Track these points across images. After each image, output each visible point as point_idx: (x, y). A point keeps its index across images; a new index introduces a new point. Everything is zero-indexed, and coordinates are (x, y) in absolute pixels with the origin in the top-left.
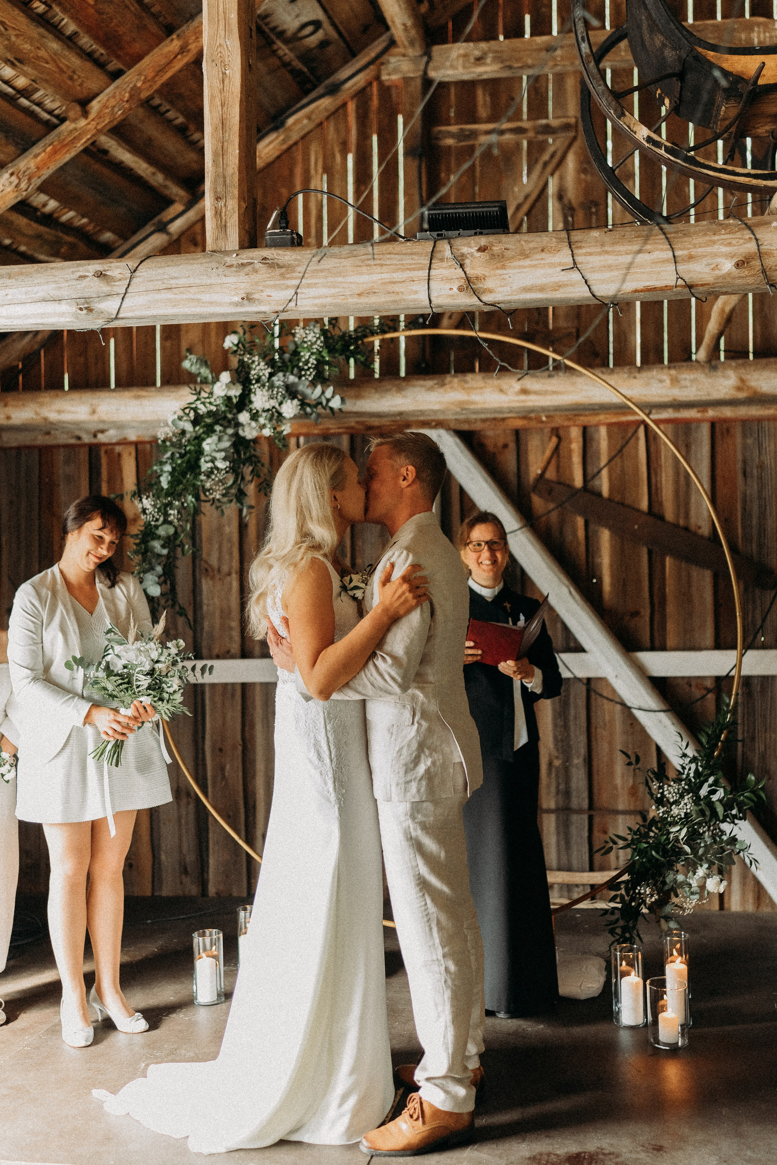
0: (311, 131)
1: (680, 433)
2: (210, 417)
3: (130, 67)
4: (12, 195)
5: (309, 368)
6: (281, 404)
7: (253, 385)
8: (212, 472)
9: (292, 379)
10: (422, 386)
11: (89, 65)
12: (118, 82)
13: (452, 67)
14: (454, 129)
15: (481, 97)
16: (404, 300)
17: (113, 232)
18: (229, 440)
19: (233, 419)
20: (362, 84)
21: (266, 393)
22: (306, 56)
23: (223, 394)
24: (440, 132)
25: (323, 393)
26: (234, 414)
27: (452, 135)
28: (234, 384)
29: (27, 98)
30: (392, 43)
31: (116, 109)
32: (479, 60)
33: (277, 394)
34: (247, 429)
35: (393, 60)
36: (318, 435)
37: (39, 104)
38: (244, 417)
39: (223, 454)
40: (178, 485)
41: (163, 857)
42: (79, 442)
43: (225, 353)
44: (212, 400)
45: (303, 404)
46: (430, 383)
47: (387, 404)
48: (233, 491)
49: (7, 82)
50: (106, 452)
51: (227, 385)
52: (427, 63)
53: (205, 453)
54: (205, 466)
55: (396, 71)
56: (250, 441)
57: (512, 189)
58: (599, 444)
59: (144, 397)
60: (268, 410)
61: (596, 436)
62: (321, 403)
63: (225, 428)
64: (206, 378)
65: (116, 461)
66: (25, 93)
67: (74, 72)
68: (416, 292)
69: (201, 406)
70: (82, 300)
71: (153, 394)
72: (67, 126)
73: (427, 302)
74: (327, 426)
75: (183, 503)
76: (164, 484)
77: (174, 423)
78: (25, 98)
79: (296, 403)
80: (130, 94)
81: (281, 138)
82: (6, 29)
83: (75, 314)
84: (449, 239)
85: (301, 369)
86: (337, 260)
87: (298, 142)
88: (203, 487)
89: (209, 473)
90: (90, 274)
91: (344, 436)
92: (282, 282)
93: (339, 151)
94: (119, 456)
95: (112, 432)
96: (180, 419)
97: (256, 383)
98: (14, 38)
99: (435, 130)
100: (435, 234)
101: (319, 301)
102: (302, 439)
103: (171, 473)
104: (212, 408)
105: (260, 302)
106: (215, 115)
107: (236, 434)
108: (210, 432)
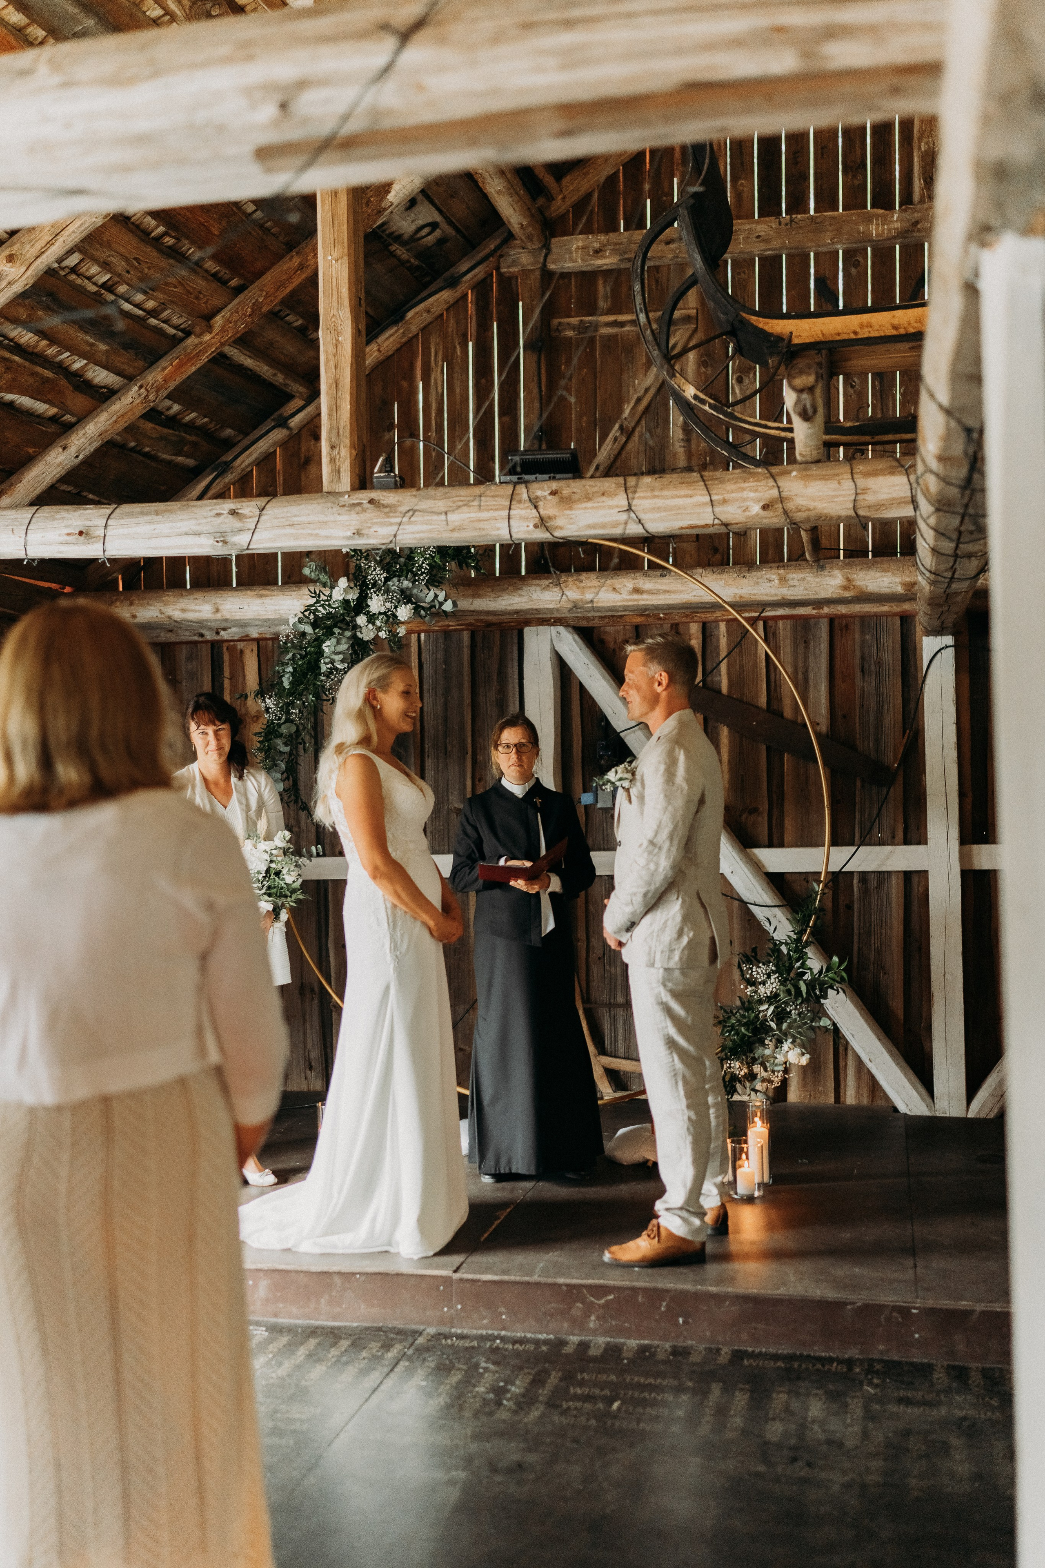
0: (430, 323)
1: (799, 628)
2: (329, 619)
3: (252, 282)
5: (423, 573)
6: (396, 607)
7: (370, 589)
8: (331, 672)
9: (406, 584)
10: (538, 585)
11: (215, 285)
12: (241, 297)
13: (571, 260)
14: (574, 321)
15: (602, 289)
17: (233, 429)
18: (346, 643)
19: (351, 621)
20: (482, 276)
21: (381, 598)
22: (425, 254)
23: (341, 598)
24: (560, 323)
25: (436, 596)
26: (352, 617)
27: (573, 327)
28: (352, 588)
29: (156, 318)
30: (510, 236)
31: (239, 324)
32: (597, 252)
33: (392, 598)
34: (363, 631)
35: (512, 252)
36: (437, 631)
37: (165, 322)
38: (361, 620)
39: (341, 656)
40: (299, 685)
42: (202, 639)
44: (331, 602)
45: (417, 607)
46: (546, 582)
47: (504, 603)
49: (138, 306)
51: (345, 590)
52: (546, 256)
53: (325, 655)
54: (324, 668)
55: (515, 263)
56: (368, 641)
57: (634, 382)
58: (718, 642)
59: (266, 596)
60: (385, 613)
61: (716, 633)
62: (435, 607)
63: (344, 630)
64: (325, 583)
65: (238, 657)
66: (153, 313)
67: (200, 292)
68: (498, 529)
69: (320, 609)
70: (219, 535)
71: (275, 593)
72: (192, 340)
73: (509, 537)
74: (447, 623)
75: (304, 702)
76: (286, 684)
77: (294, 624)
78: (154, 317)
79: (409, 606)
80: (252, 308)
81: (401, 331)
82: (139, 264)
83: (212, 546)
84: (526, 482)
85: (415, 575)
86: (432, 501)
87: (418, 334)
88: (323, 686)
89: (328, 675)
90: (225, 512)
91: (465, 632)
92: (387, 520)
93: (459, 343)
94: (242, 651)
95: (234, 630)
96: (300, 621)
97: (372, 588)
98: (146, 270)
99: (555, 322)
100: (514, 478)
101: (417, 536)
102: (423, 635)
103: (293, 674)
104: (329, 610)
105: (369, 536)
106: (330, 375)
107: (354, 635)
108: (329, 634)
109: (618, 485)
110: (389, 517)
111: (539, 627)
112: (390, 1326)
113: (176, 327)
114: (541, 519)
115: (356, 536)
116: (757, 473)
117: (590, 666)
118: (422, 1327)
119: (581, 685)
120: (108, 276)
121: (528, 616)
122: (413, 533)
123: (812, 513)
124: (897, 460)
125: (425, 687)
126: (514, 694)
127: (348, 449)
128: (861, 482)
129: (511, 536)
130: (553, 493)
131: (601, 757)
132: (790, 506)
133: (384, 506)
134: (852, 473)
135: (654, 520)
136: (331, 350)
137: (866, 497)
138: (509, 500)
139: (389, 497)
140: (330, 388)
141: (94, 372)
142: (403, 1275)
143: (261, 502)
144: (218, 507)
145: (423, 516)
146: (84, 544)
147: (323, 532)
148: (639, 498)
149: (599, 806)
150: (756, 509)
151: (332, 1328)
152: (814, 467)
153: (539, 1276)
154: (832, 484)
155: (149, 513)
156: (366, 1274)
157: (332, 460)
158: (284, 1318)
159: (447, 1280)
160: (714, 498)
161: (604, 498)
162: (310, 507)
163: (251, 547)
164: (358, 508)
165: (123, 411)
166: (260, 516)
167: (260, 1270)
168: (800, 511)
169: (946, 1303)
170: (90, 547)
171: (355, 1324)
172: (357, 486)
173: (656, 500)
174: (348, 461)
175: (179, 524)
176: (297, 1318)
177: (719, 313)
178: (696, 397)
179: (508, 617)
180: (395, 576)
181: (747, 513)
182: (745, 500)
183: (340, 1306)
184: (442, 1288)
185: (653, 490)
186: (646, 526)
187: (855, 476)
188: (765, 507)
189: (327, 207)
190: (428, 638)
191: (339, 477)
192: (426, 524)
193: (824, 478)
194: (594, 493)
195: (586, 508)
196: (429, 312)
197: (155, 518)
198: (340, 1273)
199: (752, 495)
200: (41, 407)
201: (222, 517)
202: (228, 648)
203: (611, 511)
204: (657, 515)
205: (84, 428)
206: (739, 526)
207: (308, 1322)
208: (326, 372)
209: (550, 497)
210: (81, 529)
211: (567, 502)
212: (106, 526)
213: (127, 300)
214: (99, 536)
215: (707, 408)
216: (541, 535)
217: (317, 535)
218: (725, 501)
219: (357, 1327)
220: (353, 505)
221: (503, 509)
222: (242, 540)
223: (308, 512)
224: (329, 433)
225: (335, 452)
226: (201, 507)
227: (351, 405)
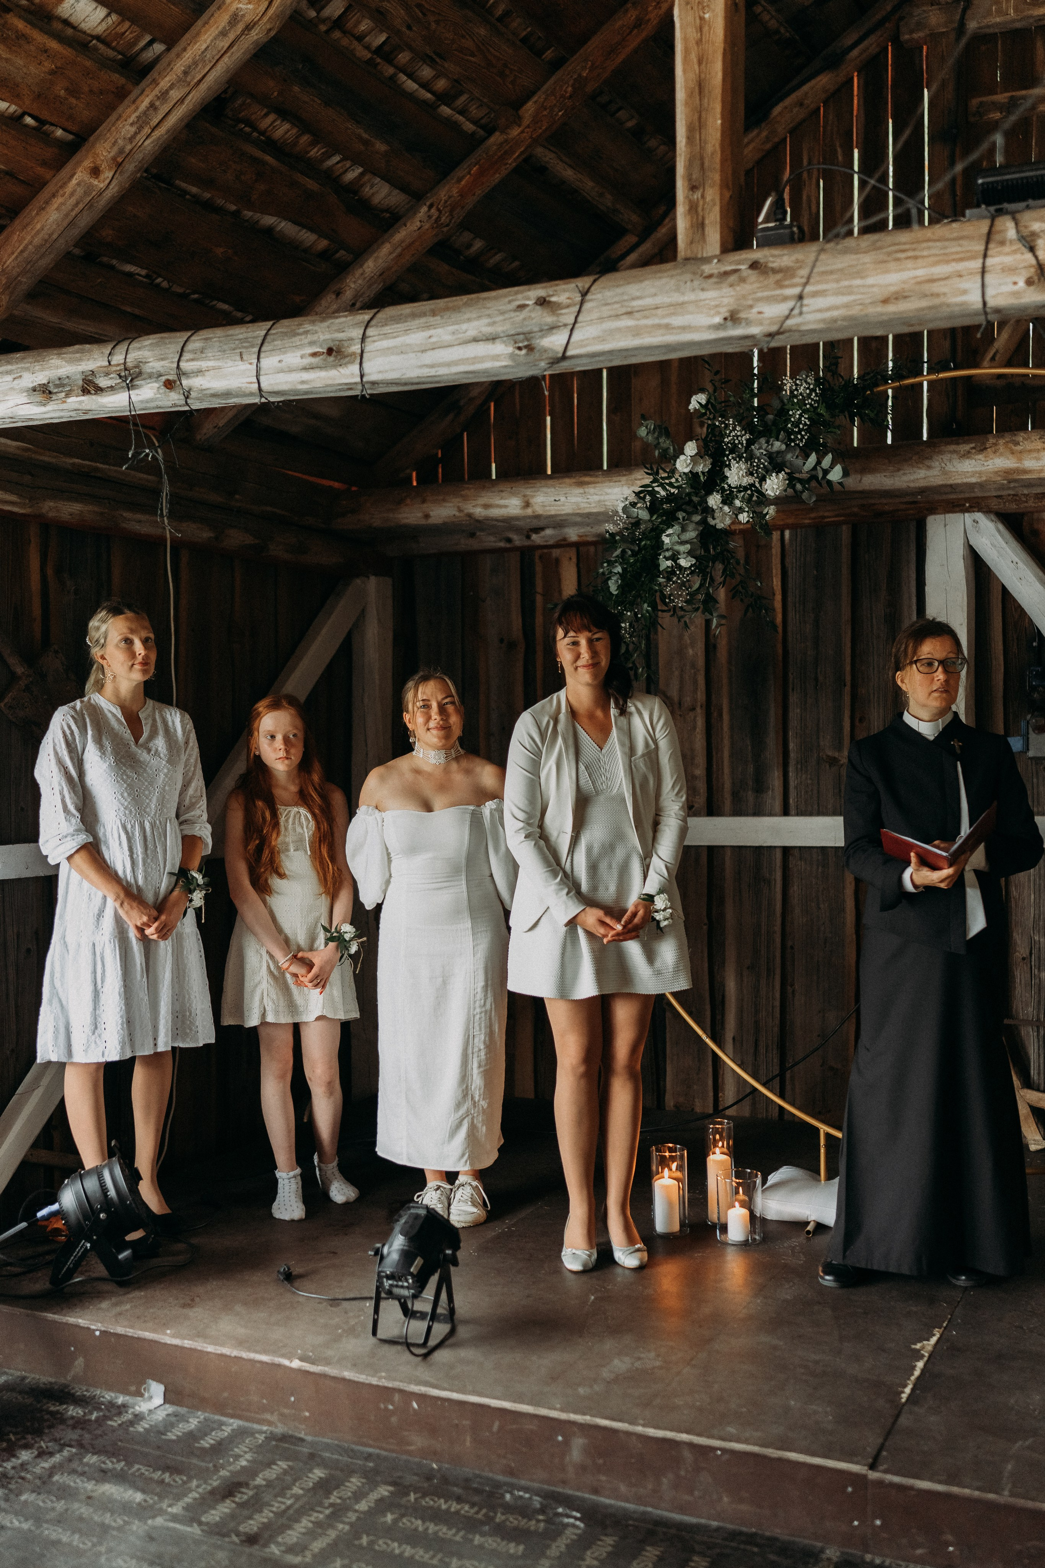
0: (804, 120)
2: (671, 502)
3: (574, 52)
5: (800, 431)
6: (763, 479)
7: (727, 457)
8: (673, 573)
9: (778, 446)
11: (525, 55)
12: (559, 74)
13: (999, 12)
14: (1001, 98)
16: (948, 305)
18: (694, 530)
19: (700, 503)
20: (874, 50)
21: (744, 467)
23: (687, 470)
24: (981, 103)
25: (819, 462)
26: (702, 497)
27: (998, 107)
28: (702, 457)
29: (448, 106)
31: (556, 110)
33: (758, 466)
34: (717, 515)
35: (917, 11)
36: (810, 526)
37: (461, 113)
38: (714, 500)
39: (688, 546)
40: (631, 590)
42: (507, 545)
43: (690, 416)
44: (673, 480)
45: (792, 479)
47: (905, 478)
48: (700, 597)
49: (425, 86)
50: (541, 560)
51: (693, 459)
52: (964, 11)
53: (665, 547)
54: (665, 564)
55: (920, 26)
56: (722, 530)
59: (588, 483)
60: (745, 489)
62: (816, 477)
63: (690, 514)
64: (666, 450)
65: (553, 566)
66: (445, 98)
67: (506, 66)
68: (965, 292)
69: (660, 489)
70: (522, 337)
71: (599, 479)
72: (496, 138)
73: (980, 305)
74: (821, 514)
75: (636, 614)
76: (613, 588)
77: (625, 509)
78: (446, 105)
79: (783, 477)
80: (573, 86)
81: (764, 134)
82: (424, 14)
83: (512, 356)
84: (1013, 215)
85: (789, 433)
86: (854, 257)
87: (785, 139)
88: (661, 592)
89: (670, 574)
90: (530, 302)
91: (844, 527)
92: (778, 292)
93: (841, 146)
94: (557, 561)
95: (548, 532)
96: (633, 505)
97: (731, 453)
98: (433, 26)
99: (975, 102)
100: (992, 209)
101: (827, 315)
102: (787, 533)
103: (622, 576)
104: (672, 490)
105: (748, 322)
106: (691, 75)
107: (704, 522)
108: (670, 519)
110: (782, 287)
111: (948, 516)
112: (768, 1534)
113: (475, 123)
114: (1041, 267)
115: (729, 323)
117: (1021, 565)
118: (819, 1544)
119: (1004, 589)
120: (382, 38)
121: (937, 497)
122: (820, 311)
125: (790, 599)
126: (910, 607)
127: (717, 188)
129: (985, 303)
131: (1034, 689)
133: (775, 271)
136: (693, 35)
138: (983, 243)
139: (783, 257)
140: (690, 95)
141: (372, 187)
143: (583, 282)
144: (520, 296)
145: (838, 281)
146: (334, 367)
147: (677, 322)
149: (1031, 754)
151: (681, 1527)
153: (1012, 1495)
155: (423, 314)
156: (732, 1452)
157: (693, 208)
158: (609, 1497)
159: (858, 1480)
162: (658, 283)
163: (569, 353)
164: (732, 278)
165: (408, 241)
166: (582, 303)
170: (344, 371)
171: (715, 1524)
172: (730, 247)
174: (717, 209)
175: (464, 326)
176: (627, 1500)
179: (908, 499)
180: (761, 437)
183: (691, 1493)
184: (850, 1489)
191: (703, 234)
192: (843, 294)
196: (801, 105)
197: (432, 320)
198: (691, 1445)
200: (307, 237)
201: (528, 309)
202: (541, 557)
205: (361, 266)
207: (642, 1508)
208: (684, 71)
210: (331, 344)
212: (364, 338)
213: (410, 76)
214: (354, 354)
216: (1036, 299)
217: (667, 327)
219: (718, 1529)
220: (726, 274)
221: (973, 258)
222: (555, 342)
223: (653, 290)
224: (689, 167)
225: (697, 195)
226: (496, 298)
227: (723, 118)
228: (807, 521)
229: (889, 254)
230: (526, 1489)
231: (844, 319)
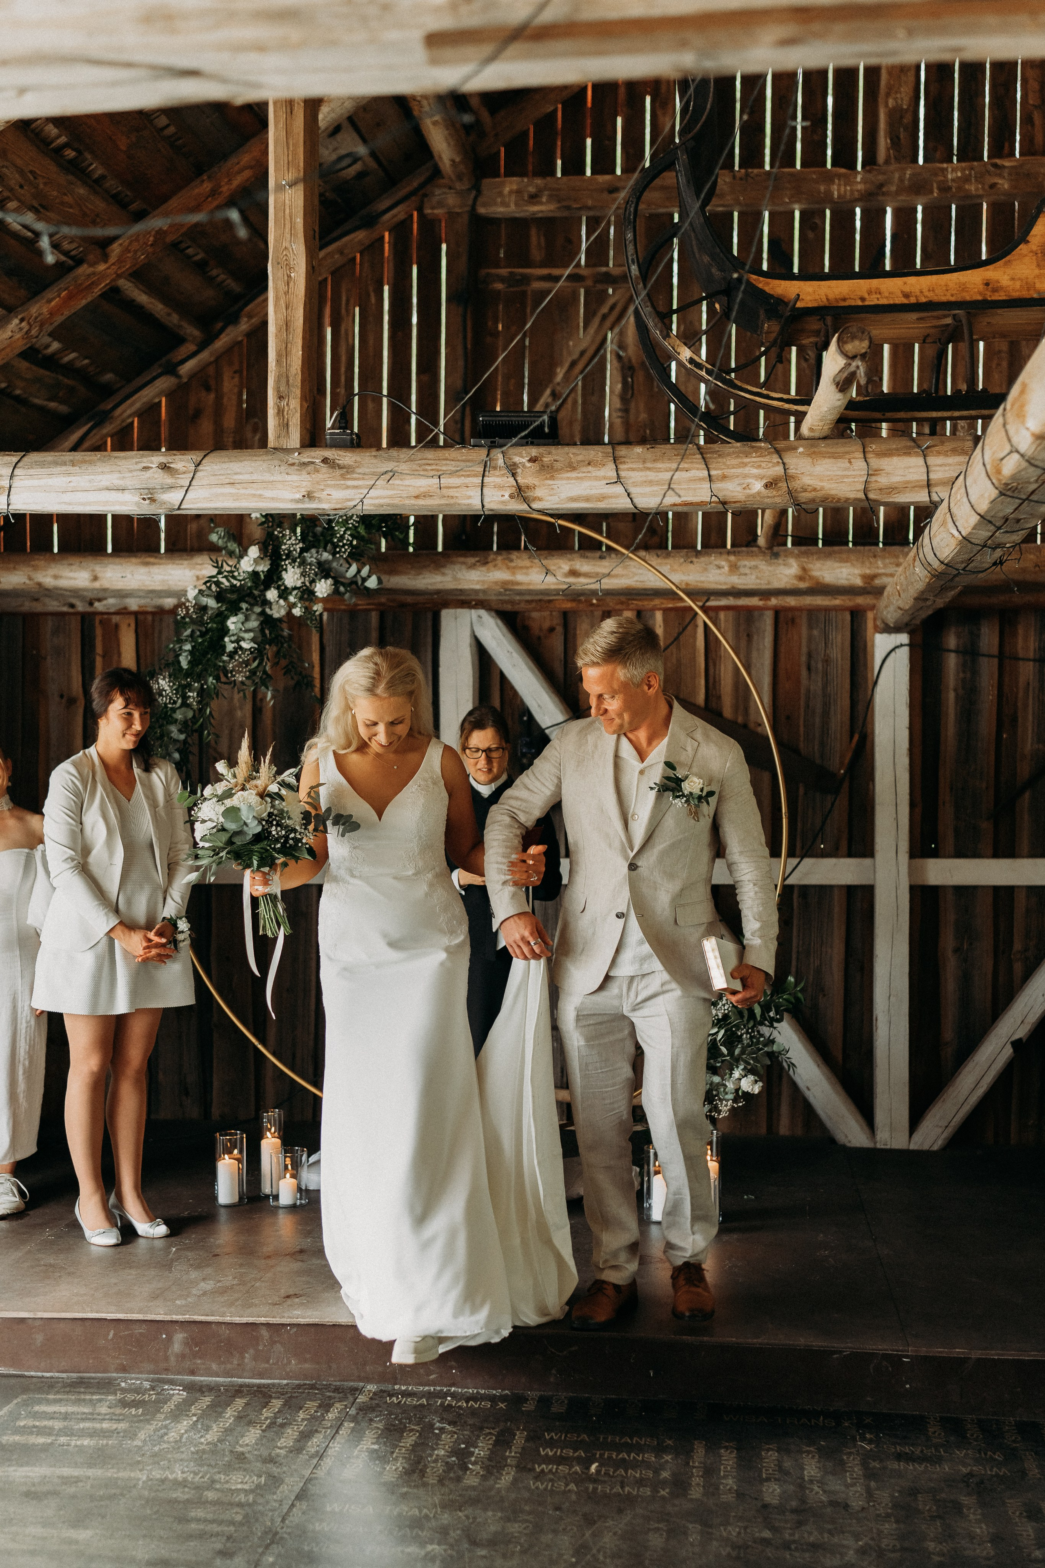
0: (344, 264)
1: (742, 620)
2: (234, 592)
3: (156, 209)
4: (20, 343)
5: (344, 545)
6: (313, 581)
7: (283, 561)
8: (236, 653)
9: (326, 556)
10: (462, 563)
11: (112, 207)
12: (143, 224)
13: (503, 204)
14: (503, 272)
15: (535, 238)
16: (461, 503)
17: (114, 373)
18: (256, 620)
19: (259, 596)
21: (298, 571)
22: (341, 188)
23: (250, 569)
24: (488, 274)
25: (359, 571)
26: (261, 591)
27: (501, 279)
28: (262, 559)
30: (438, 173)
31: (139, 254)
33: (309, 571)
34: (274, 607)
36: (344, 610)
39: (249, 634)
40: (198, 665)
41: (161, 1076)
42: (71, 610)
44: (236, 574)
45: (337, 583)
46: (471, 560)
47: (424, 581)
48: (259, 671)
50: (101, 622)
51: (255, 560)
52: (476, 198)
53: (230, 632)
54: (229, 646)
55: (440, 204)
56: (279, 619)
59: (154, 564)
60: (300, 588)
62: (356, 583)
63: (252, 605)
64: (232, 552)
65: (112, 633)
67: (97, 215)
68: (470, 497)
69: (224, 580)
70: (146, 491)
72: (84, 269)
73: (480, 508)
75: (203, 685)
76: (183, 664)
77: (194, 596)
79: (330, 581)
80: (155, 238)
82: (35, 178)
83: (137, 504)
84: (502, 448)
85: (335, 546)
87: (327, 278)
88: (224, 668)
89: (233, 654)
90: (155, 466)
91: (373, 614)
92: (341, 482)
93: (374, 291)
94: (116, 625)
95: (111, 601)
96: (202, 593)
97: (287, 559)
98: (42, 187)
99: (483, 271)
100: (488, 442)
101: (377, 502)
103: (191, 653)
104: (235, 582)
105: (320, 500)
106: (280, 316)
107: (263, 613)
108: (235, 609)
109: (606, 455)
110: (345, 479)
111: (458, 610)
112: (326, 1382)
114: (519, 488)
115: (306, 499)
116: (761, 448)
117: (514, 654)
118: (363, 1384)
119: (502, 674)
121: (450, 597)
123: (819, 494)
124: (913, 440)
127: (299, 400)
128: (874, 462)
129: (483, 506)
130: (533, 460)
132: (795, 485)
133: (340, 467)
134: (864, 452)
135: (643, 495)
136: (282, 287)
137: (879, 479)
138: (482, 465)
139: (346, 457)
140: (279, 330)
142: (340, 1326)
143: (196, 456)
144: (145, 460)
147: (268, 494)
148: (628, 470)
150: (758, 486)
151: (259, 1386)
152: (822, 444)
154: (843, 463)
155: (64, 464)
156: (298, 1325)
157: (280, 412)
158: (203, 1376)
160: (713, 473)
161: (590, 468)
162: (253, 464)
163: (183, 507)
164: (310, 468)
165: (1, 346)
166: (195, 472)
167: (176, 1322)
168: (805, 491)
169: (940, 1351)
171: (285, 1382)
172: (307, 442)
173: (648, 473)
174: (298, 415)
175: (99, 477)
176: (219, 1376)
177: (714, 270)
178: (691, 361)
179: (425, 596)
180: (314, 547)
181: (748, 491)
182: (746, 476)
183: (268, 1362)
185: (644, 462)
186: (635, 500)
187: (868, 456)
188: (766, 486)
189: (281, 125)
190: (331, 617)
191: (287, 432)
193: (834, 456)
194: (579, 462)
195: (568, 478)
196: (341, 253)
197: (71, 469)
198: (268, 1325)
199: (755, 471)
201: (151, 470)
203: (596, 483)
204: (648, 489)
206: (738, 505)
207: (231, 1379)
208: (275, 312)
209: (528, 465)
211: (548, 470)
212: (12, 476)
214: (3, 487)
215: (703, 373)
216: (516, 507)
217: (260, 495)
218: (724, 477)
219: (287, 1384)
220: (304, 463)
221: (475, 476)
222: (173, 498)
223: (251, 470)
224: (278, 381)
225: (284, 403)
226: (125, 458)
227: (303, 350)
228: (343, 607)
229: (420, 465)
230: (137, 1379)
231: (388, 505)
